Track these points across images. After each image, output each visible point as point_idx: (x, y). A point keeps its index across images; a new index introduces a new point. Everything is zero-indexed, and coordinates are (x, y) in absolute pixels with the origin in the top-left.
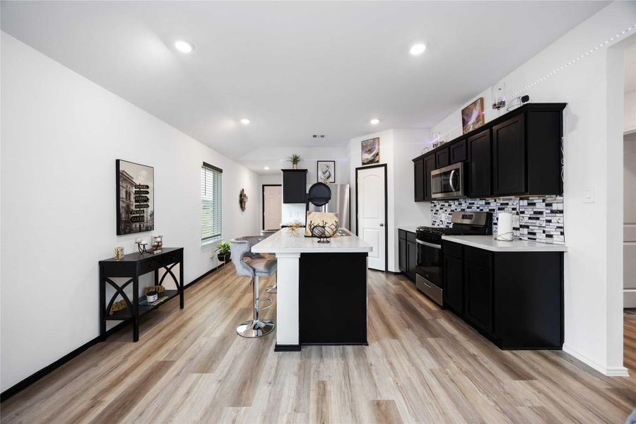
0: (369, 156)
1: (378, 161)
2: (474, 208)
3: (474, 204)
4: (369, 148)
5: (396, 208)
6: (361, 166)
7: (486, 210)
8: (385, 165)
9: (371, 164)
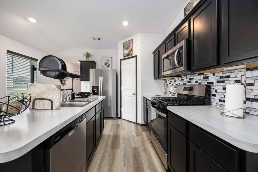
0: (127, 52)
1: (132, 54)
2: (193, 82)
3: (193, 79)
4: (127, 46)
5: (142, 83)
6: (123, 58)
7: (204, 83)
8: (136, 57)
9: (128, 56)
